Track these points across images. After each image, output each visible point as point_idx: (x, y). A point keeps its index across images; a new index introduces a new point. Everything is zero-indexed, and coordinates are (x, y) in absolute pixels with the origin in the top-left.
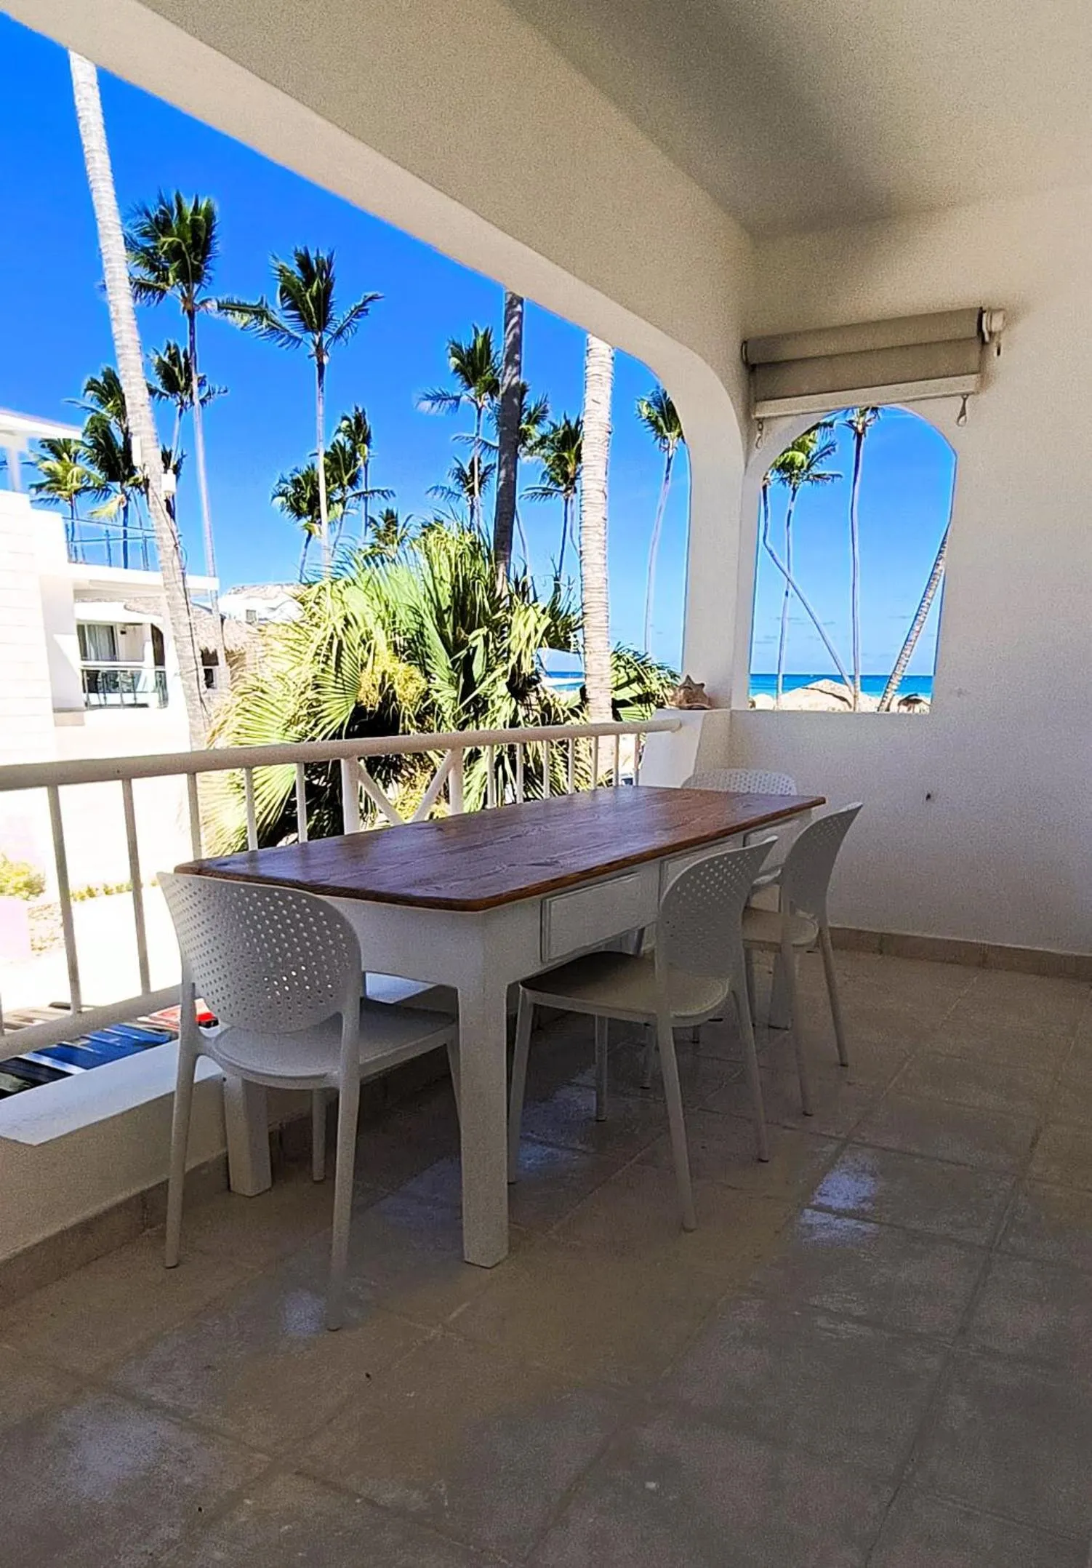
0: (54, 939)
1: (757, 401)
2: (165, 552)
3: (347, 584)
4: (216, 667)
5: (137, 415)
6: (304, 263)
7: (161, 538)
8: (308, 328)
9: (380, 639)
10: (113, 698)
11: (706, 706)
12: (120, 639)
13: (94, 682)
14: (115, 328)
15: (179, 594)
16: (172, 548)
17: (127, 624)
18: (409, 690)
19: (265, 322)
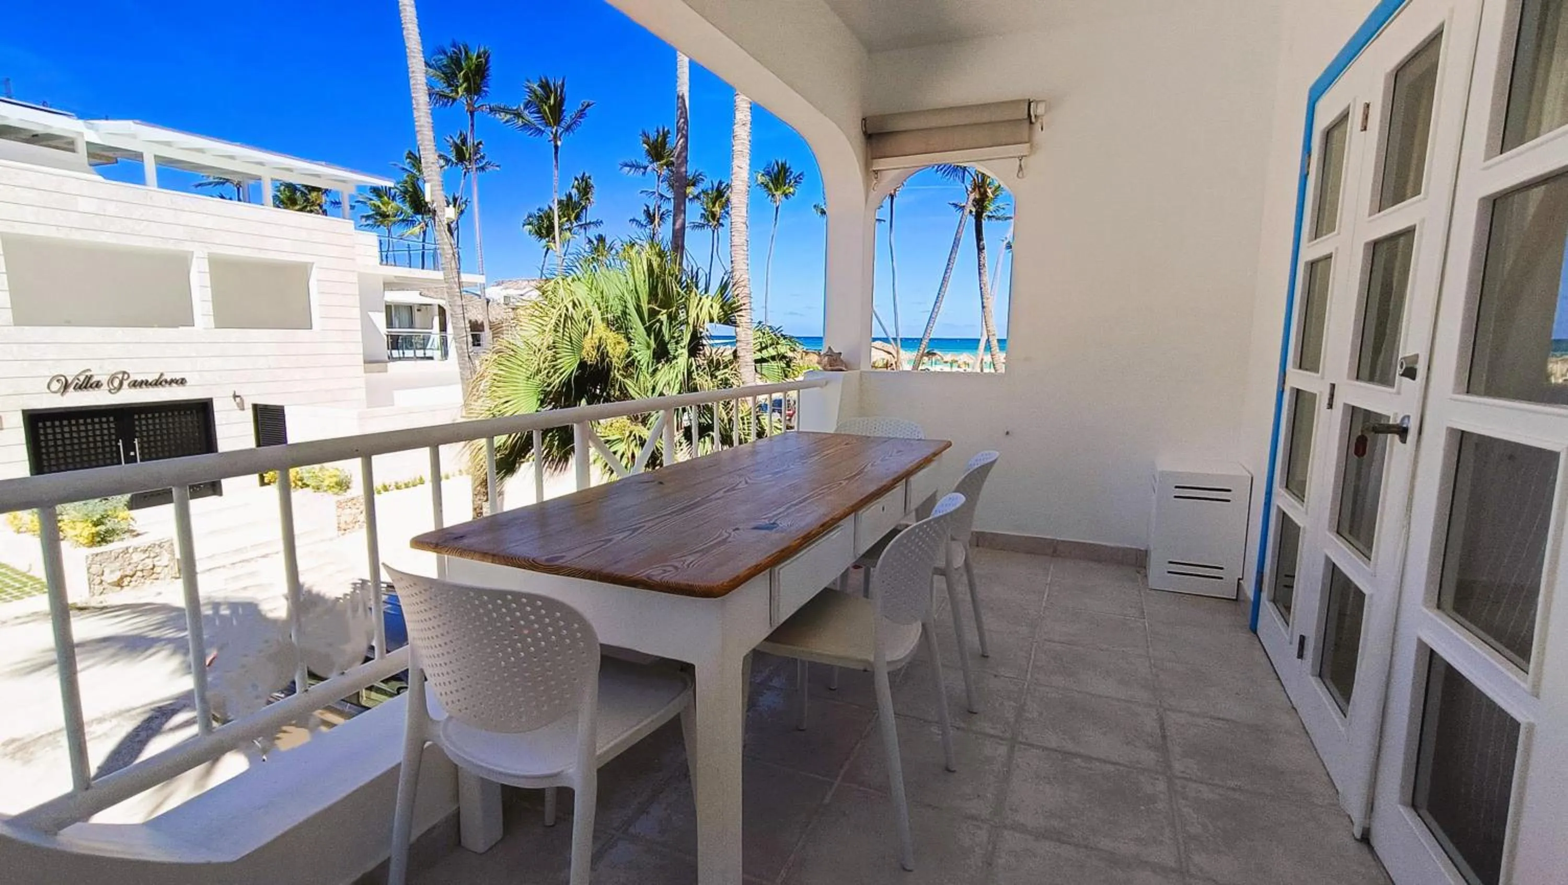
0: (355, 522)
1: (873, 158)
2: (446, 258)
3: (573, 280)
4: (483, 333)
5: (429, 169)
6: (545, 86)
7: (443, 249)
8: (547, 124)
9: (596, 315)
10: (409, 353)
11: (844, 369)
12: (417, 315)
13: (395, 343)
14: (416, 114)
15: (455, 286)
16: (451, 255)
17: (421, 305)
18: (617, 350)
19: (520, 120)
